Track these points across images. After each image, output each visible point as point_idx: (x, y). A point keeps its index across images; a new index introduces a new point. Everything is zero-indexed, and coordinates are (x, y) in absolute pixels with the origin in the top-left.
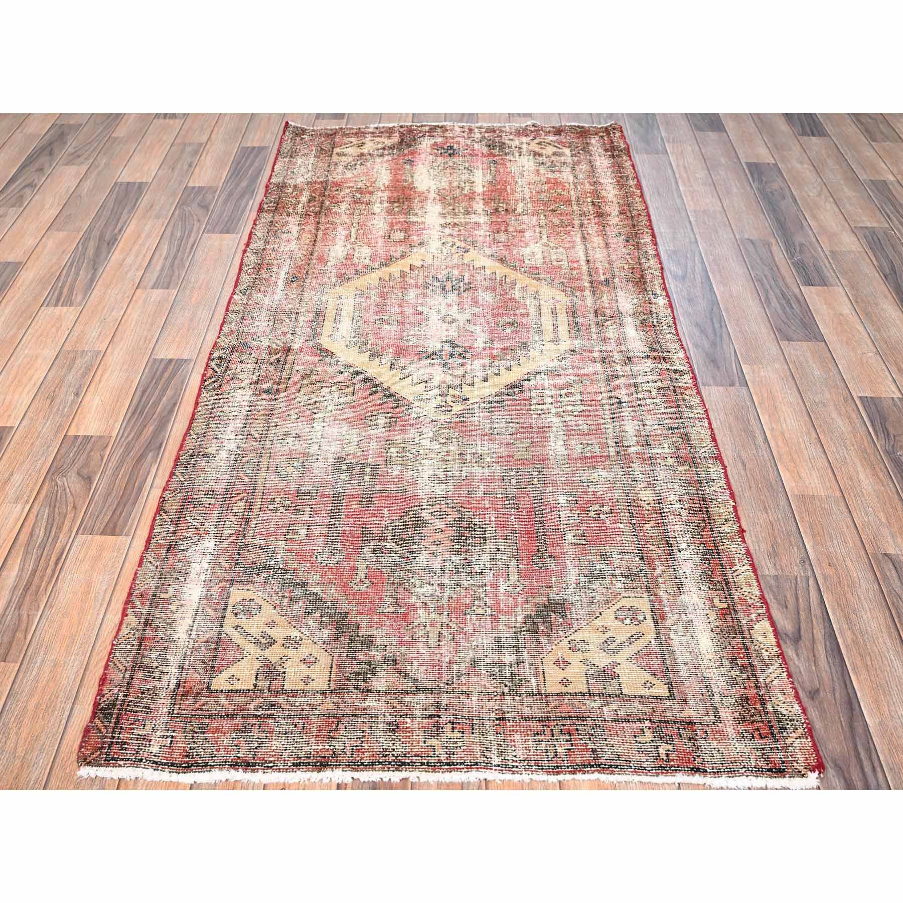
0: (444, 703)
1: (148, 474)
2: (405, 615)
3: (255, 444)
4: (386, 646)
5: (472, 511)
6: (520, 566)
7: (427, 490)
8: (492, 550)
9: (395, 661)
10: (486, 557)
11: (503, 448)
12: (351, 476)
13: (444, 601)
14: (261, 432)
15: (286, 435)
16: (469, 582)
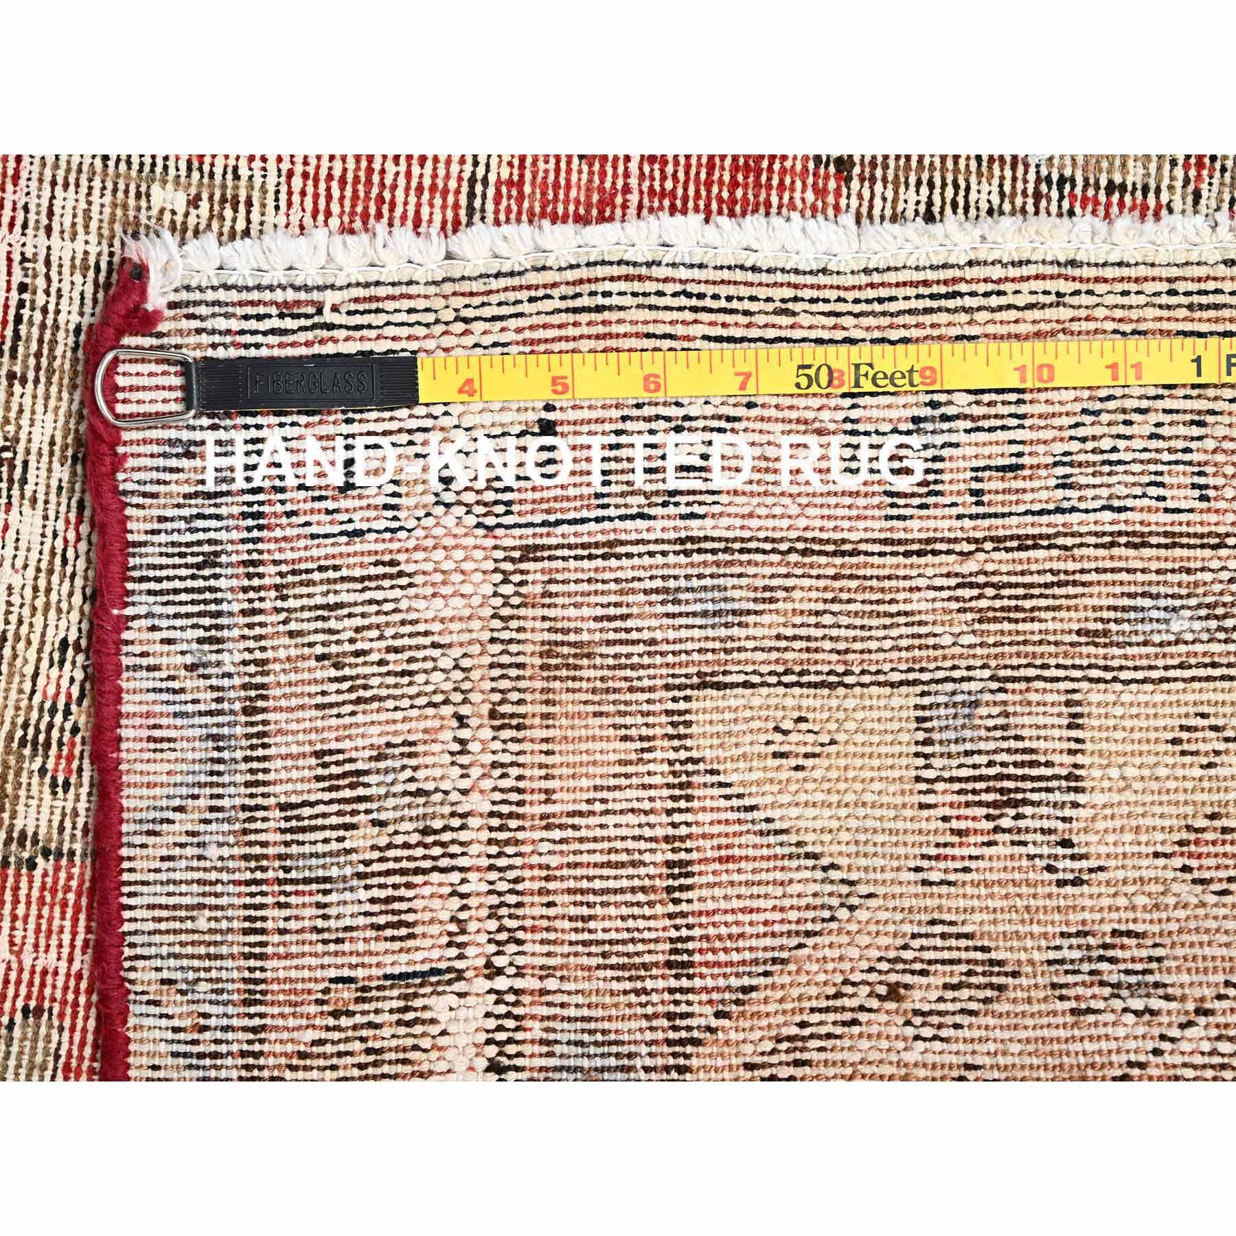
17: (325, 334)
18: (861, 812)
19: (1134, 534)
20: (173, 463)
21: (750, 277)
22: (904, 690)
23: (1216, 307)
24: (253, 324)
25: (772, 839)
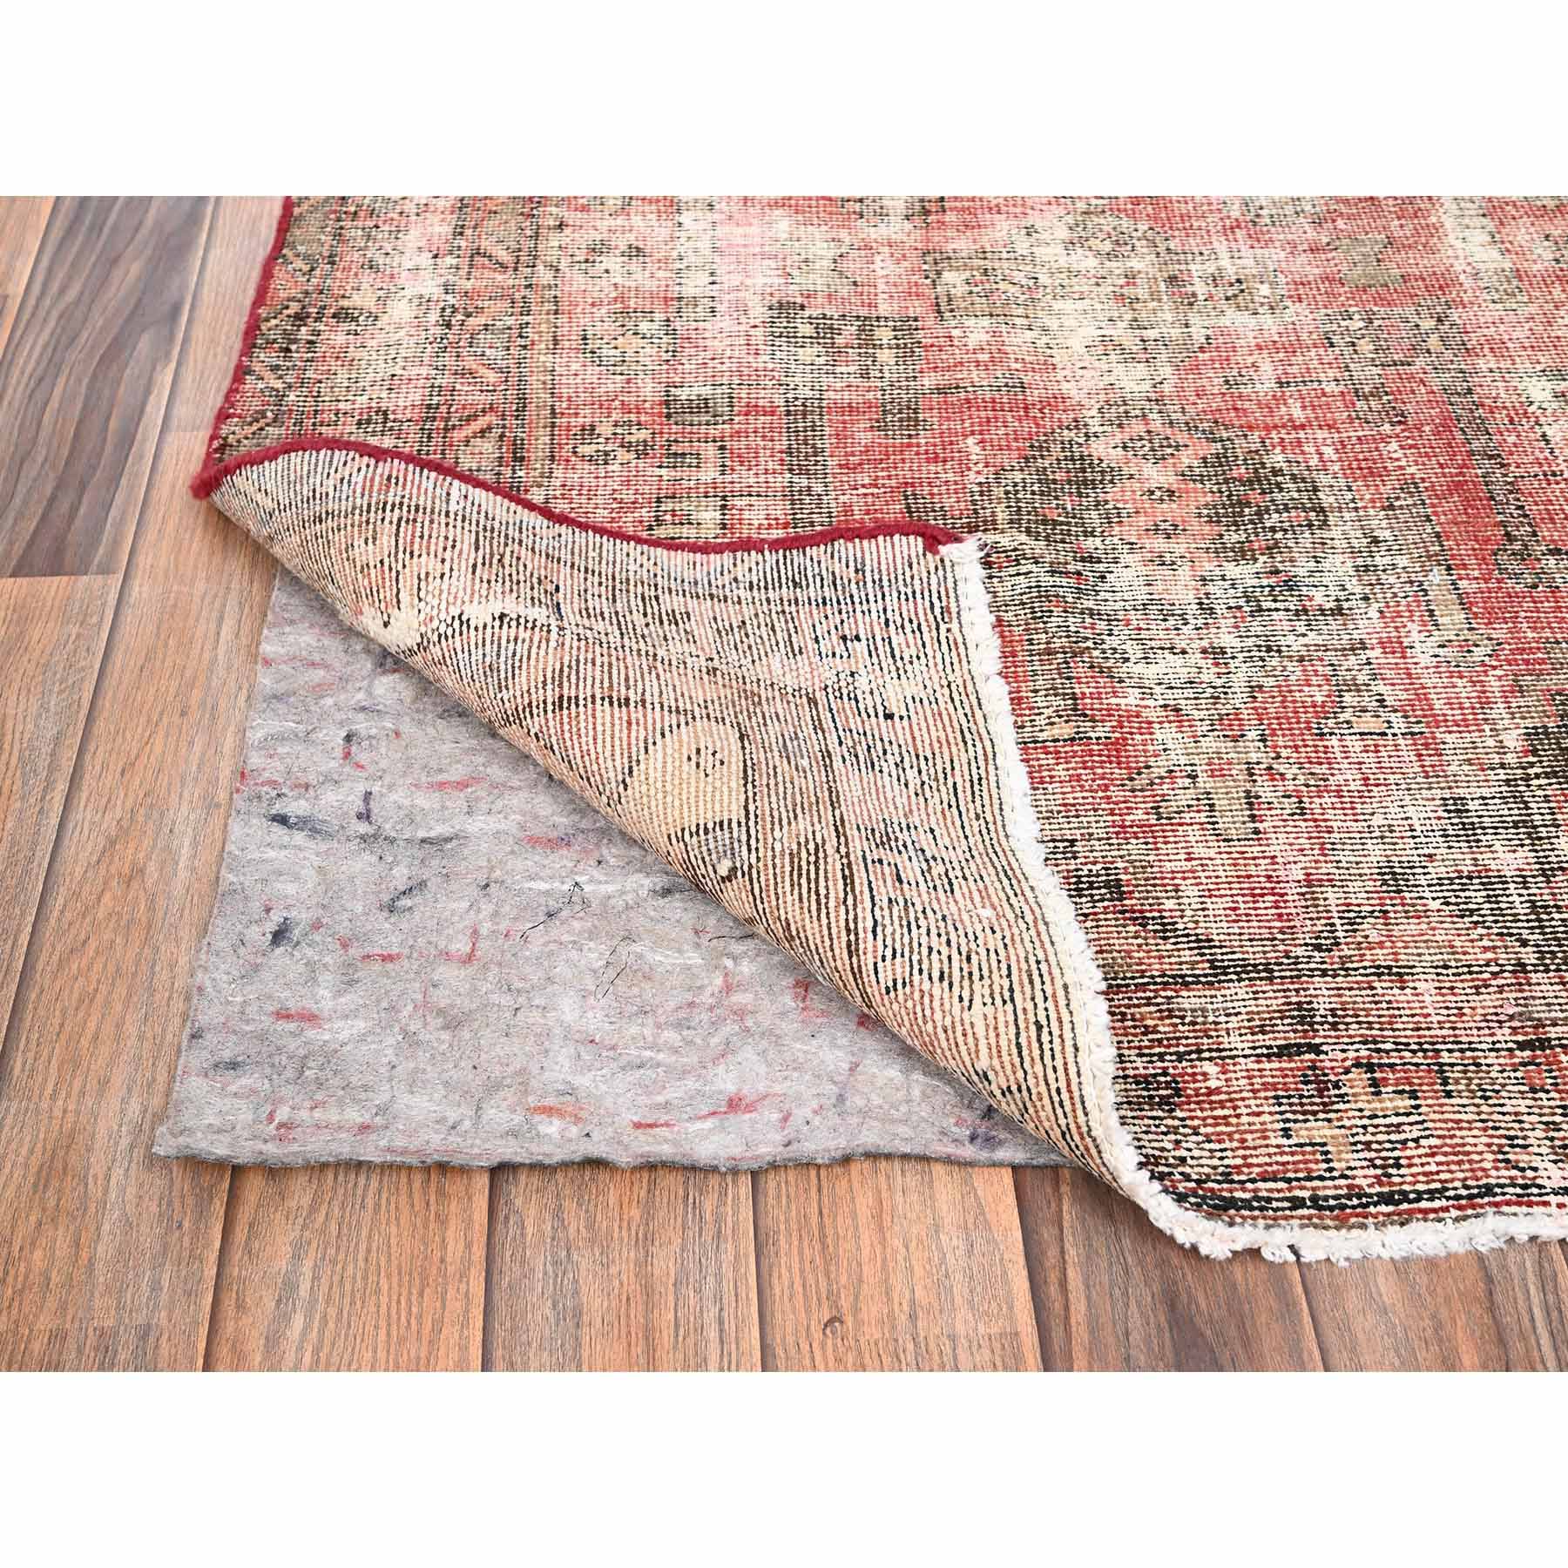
0: (1322, 1005)
1: (148, 392)
2: (1116, 747)
3: (499, 277)
4: (1072, 842)
5: (1255, 436)
6: (1463, 584)
7: (1091, 380)
8: (1355, 543)
9: (1116, 889)
10: (1339, 566)
11: (1303, 258)
12: (836, 353)
13: (1239, 698)
14: (514, 246)
15: (598, 249)
16: (1302, 640)
17: (934, 626)
18: (660, 796)
19: (857, 944)
20: (852, 564)
21: (996, 806)
22: (743, 812)
23: (1031, 982)
24: (935, 595)
25: (642, 745)
